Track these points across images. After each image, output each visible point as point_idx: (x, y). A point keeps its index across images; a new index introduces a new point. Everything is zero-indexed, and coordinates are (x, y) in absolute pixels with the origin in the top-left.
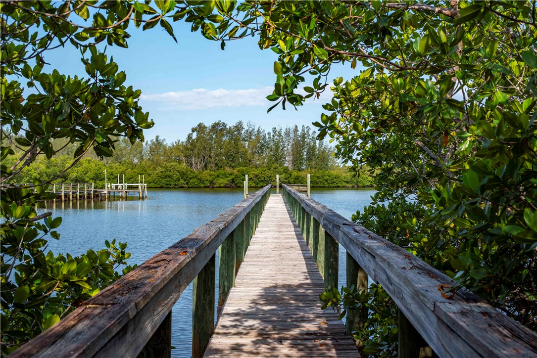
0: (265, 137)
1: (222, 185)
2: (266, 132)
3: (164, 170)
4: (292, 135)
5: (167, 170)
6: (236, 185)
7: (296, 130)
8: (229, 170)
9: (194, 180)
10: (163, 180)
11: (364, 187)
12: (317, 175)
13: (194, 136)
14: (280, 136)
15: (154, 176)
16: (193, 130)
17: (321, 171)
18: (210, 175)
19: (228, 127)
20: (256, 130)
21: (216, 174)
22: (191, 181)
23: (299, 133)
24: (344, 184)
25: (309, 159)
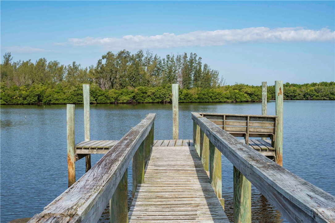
0: (160, 62)
1: (125, 101)
2: (162, 59)
3: (76, 89)
4: (182, 61)
6: (136, 101)
7: (185, 57)
8: (131, 89)
9: (102, 97)
10: (76, 98)
11: (241, 102)
12: (203, 92)
13: (104, 62)
14: (172, 61)
15: (68, 94)
16: (103, 58)
17: (206, 90)
18: (115, 93)
19: (131, 55)
20: (153, 57)
21: (120, 92)
22: (99, 98)
24: (225, 100)
25: (196, 80)
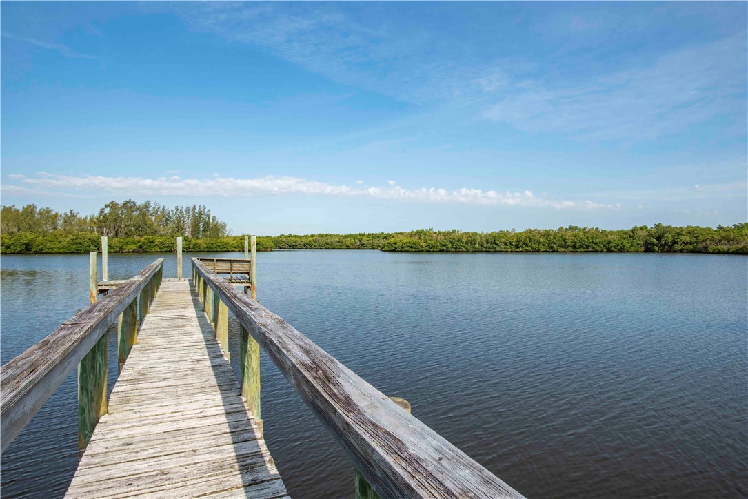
0: (169, 213)
1: (131, 250)
2: (170, 209)
3: (74, 238)
4: (191, 212)
5: (77, 238)
6: (143, 250)
7: (194, 208)
8: (137, 238)
10: (74, 247)
12: (212, 242)
13: (107, 211)
14: (181, 212)
15: (64, 243)
16: (106, 207)
17: (214, 240)
18: (120, 242)
19: (137, 205)
20: (161, 208)
21: (125, 241)
23: (197, 211)
24: (233, 249)
25: (205, 230)
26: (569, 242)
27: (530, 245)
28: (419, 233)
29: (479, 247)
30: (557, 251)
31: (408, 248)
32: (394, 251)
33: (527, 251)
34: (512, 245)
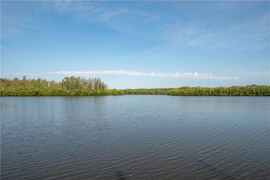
0: (87, 81)
1: (73, 95)
2: (87, 79)
3: (53, 90)
4: (94, 81)
5: (54, 90)
6: (77, 94)
7: (96, 79)
8: (75, 90)
9: (64, 93)
10: (53, 93)
11: (115, 95)
12: (102, 91)
13: (65, 80)
14: (91, 80)
15: (50, 92)
16: (65, 78)
18: (69, 92)
19: (75, 78)
20: (84, 79)
21: (71, 91)
22: (63, 93)
23: (97, 80)
24: (110, 94)
25: (99, 87)
26: (254, 92)
27: (235, 92)
28: (183, 88)
29: (211, 94)
30: (249, 95)
31: (180, 94)
32: (174, 95)
33: (234, 95)
34: (227, 93)
